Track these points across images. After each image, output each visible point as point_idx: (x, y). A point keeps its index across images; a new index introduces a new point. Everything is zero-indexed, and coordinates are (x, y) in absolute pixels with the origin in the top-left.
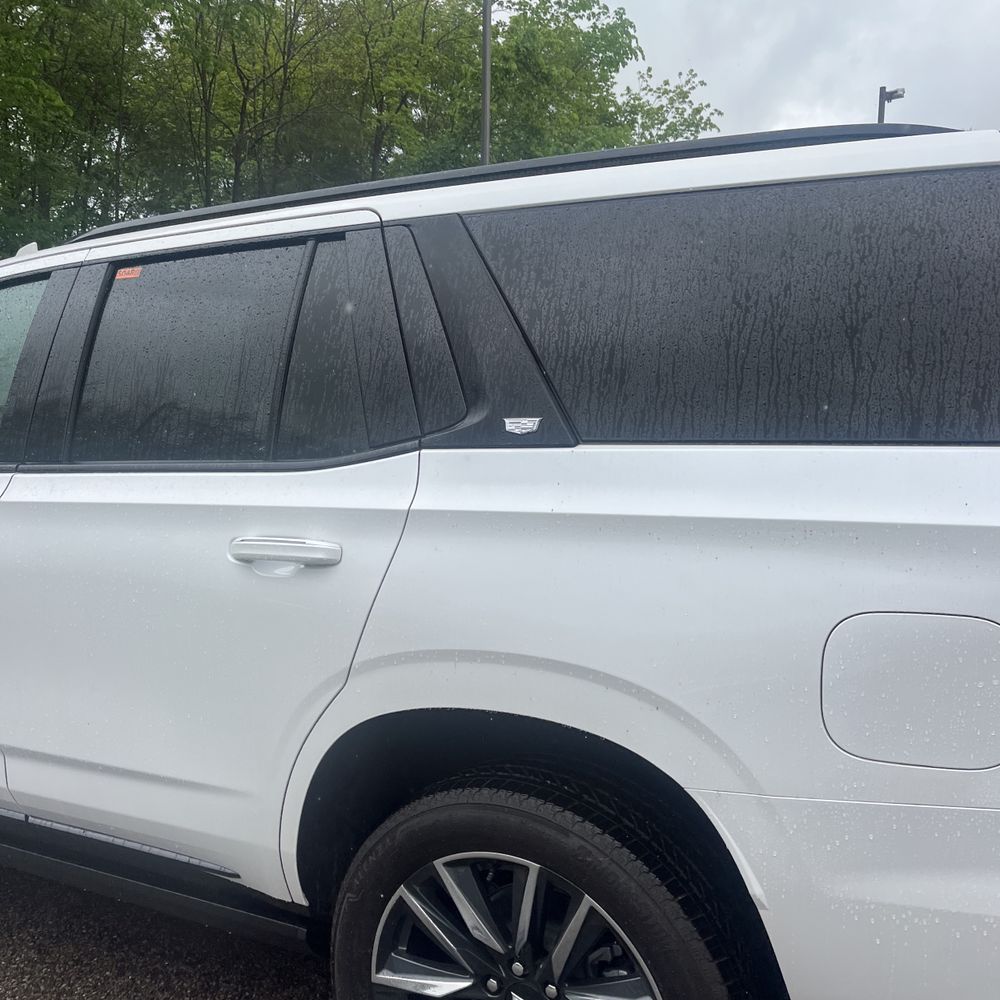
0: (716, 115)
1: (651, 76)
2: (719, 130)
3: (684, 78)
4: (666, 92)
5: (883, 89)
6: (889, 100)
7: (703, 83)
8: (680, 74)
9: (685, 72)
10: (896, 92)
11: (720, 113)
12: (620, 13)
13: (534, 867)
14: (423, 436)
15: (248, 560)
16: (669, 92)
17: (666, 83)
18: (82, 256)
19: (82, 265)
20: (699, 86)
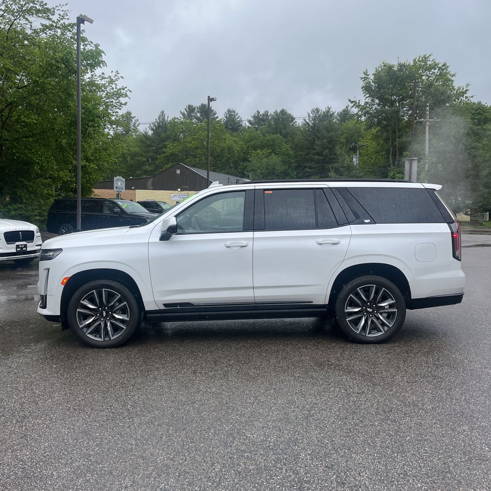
0: (128, 92)
2: (129, 98)
3: (114, 74)
4: (104, 78)
5: (209, 97)
6: (211, 101)
7: (122, 77)
8: (112, 72)
9: (114, 71)
10: (213, 98)
11: (130, 91)
12: (97, 46)
13: (375, 286)
14: (349, 223)
15: (321, 244)
16: (105, 78)
17: (103, 74)
18: (253, 188)
19: (255, 190)
20: (120, 78)
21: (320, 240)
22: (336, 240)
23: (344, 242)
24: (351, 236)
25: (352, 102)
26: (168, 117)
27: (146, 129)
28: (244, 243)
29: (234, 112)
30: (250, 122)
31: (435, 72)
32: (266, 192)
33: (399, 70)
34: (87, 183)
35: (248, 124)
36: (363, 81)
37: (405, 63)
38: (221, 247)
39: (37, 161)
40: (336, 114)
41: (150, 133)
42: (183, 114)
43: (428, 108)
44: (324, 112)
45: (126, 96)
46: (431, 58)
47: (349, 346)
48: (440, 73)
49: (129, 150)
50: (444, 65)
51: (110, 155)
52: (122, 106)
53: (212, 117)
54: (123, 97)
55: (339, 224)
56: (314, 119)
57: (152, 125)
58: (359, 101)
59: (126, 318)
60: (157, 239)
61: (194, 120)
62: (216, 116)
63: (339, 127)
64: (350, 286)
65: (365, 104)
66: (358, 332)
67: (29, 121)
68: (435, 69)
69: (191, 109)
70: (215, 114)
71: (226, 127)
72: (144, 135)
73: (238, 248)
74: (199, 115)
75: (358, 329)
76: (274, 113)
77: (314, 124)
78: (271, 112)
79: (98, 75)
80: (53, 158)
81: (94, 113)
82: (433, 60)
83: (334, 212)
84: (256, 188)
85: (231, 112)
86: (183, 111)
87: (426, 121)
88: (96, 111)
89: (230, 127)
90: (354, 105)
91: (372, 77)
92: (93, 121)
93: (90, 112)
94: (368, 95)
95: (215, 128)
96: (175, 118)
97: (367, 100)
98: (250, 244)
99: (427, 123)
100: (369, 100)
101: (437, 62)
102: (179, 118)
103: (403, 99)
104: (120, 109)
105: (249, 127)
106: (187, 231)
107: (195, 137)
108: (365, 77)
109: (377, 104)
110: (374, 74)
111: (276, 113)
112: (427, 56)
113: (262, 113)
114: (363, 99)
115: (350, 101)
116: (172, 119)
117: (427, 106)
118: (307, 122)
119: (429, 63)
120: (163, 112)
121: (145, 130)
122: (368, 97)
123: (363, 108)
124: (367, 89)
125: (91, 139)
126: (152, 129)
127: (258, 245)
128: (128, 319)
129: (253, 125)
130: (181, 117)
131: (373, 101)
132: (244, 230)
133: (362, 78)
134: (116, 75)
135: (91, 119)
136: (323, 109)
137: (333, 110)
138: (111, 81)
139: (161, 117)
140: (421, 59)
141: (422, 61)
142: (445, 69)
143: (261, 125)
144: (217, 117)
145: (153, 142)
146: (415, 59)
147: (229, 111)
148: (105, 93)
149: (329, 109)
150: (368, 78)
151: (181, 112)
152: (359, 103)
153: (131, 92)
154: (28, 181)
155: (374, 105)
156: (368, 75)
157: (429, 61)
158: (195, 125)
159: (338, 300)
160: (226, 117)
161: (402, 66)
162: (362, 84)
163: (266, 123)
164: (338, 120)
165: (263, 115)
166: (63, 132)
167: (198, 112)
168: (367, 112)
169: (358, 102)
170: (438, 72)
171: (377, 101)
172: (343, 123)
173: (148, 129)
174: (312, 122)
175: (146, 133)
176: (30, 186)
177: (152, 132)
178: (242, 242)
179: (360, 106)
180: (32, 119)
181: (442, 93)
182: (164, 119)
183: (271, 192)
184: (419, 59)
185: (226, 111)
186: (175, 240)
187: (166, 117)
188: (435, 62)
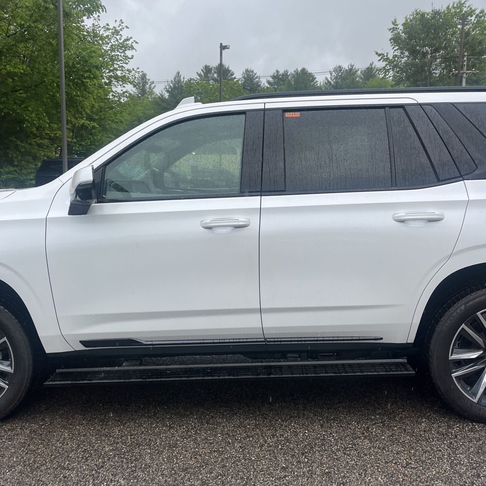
0: (135, 43)
1: (99, 20)
2: (136, 50)
3: (118, 23)
4: (108, 29)
5: (221, 44)
6: (224, 49)
7: (127, 27)
8: (116, 21)
9: (118, 21)
10: (226, 46)
11: (136, 43)
14: (461, 176)
15: (402, 221)
16: (110, 29)
17: (108, 25)
18: (262, 106)
19: (264, 110)
20: (125, 28)
21: (402, 213)
22: (436, 212)
23: (452, 217)
24: (468, 203)
25: (379, 55)
26: (184, 78)
27: (162, 91)
28: (241, 219)
29: (252, 72)
30: (269, 82)
31: (471, 20)
32: (287, 115)
33: (432, 18)
34: (91, 145)
35: (267, 85)
36: (392, 32)
37: (439, 10)
38: (194, 227)
39: (27, 118)
40: (359, 72)
41: (166, 95)
42: (200, 75)
43: (465, 59)
44: (346, 70)
45: (132, 48)
46: (467, 4)
47: (457, 427)
48: (478, 21)
49: (144, 113)
50: (482, 12)
51: (115, 114)
52: (129, 60)
53: (229, 78)
54: (129, 50)
55: (440, 180)
56: (336, 78)
57: (168, 87)
58: (387, 53)
59: (9, 369)
60: (64, 212)
61: (211, 82)
62: (233, 77)
63: (363, 86)
64: (463, 307)
65: (393, 58)
66: (475, 401)
67: (16, 70)
68: (472, 16)
69: (207, 70)
70: (232, 75)
71: (244, 88)
72: (159, 97)
73: (230, 229)
74: (216, 75)
75: (475, 395)
76: (295, 71)
77: (336, 83)
78: (291, 71)
79: (102, 26)
80: (45, 114)
81: (91, 63)
82: (469, 6)
83: (430, 154)
84: (268, 106)
85: (249, 72)
86: (200, 71)
87: (463, 73)
88: (92, 61)
89: (249, 88)
90: (382, 58)
91: (401, 27)
92: (89, 71)
93: (86, 61)
94: (397, 48)
95: (232, 88)
96: (191, 79)
97: (396, 53)
98: (254, 220)
99: (465, 75)
100: (398, 53)
101: (473, 8)
102: (195, 79)
103: (437, 50)
104: (127, 64)
105: (267, 87)
106: (134, 195)
107: (212, 98)
108: (394, 28)
109: (407, 56)
110: (403, 25)
111: (296, 71)
112: (462, 2)
113: (281, 72)
114: (391, 51)
115: (377, 53)
116: (188, 80)
117: (465, 56)
118: (328, 81)
119: (465, 9)
120: (179, 73)
121: (161, 93)
122: (397, 50)
123: (390, 62)
124: (396, 40)
125: (89, 93)
126: (168, 91)
127: (269, 224)
128: (12, 371)
129: (272, 86)
130: (197, 78)
131: (402, 53)
132: (241, 192)
133: (390, 29)
134: (120, 25)
135: (87, 69)
136: (346, 66)
137: (356, 67)
138: (116, 32)
139: (177, 78)
140: (455, 5)
141: (458, 7)
142: (483, 16)
143: (281, 85)
144: (235, 78)
145: (169, 104)
146: (449, 6)
147: (247, 71)
148: (109, 46)
149: (352, 66)
150: (397, 28)
151: (197, 73)
152: (387, 56)
153: (138, 43)
154: (21, 141)
155: (403, 58)
156: (397, 25)
157: (465, 7)
158: (211, 86)
159: (435, 335)
160: (244, 78)
161: (436, 13)
162: (390, 35)
163: (286, 82)
164: (362, 78)
165: (283, 75)
166: (55, 85)
167: (215, 72)
168: (396, 66)
169: (385, 55)
170: (475, 20)
171: (407, 53)
172: (367, 82)
173: (164, 91)
174: (334, 80)
175: (162, 96)
176: (22, 147)
177: (168, 94)
178: (236, 217)
179: (388, 59)
180: (20, 69)
181: (480, 43)
182: (179, 81)
183: (297, 114)
184: (453, 5)
185: (245, 72)
186: (99, 213)
187: (182, 78)
188: (471, 9)
